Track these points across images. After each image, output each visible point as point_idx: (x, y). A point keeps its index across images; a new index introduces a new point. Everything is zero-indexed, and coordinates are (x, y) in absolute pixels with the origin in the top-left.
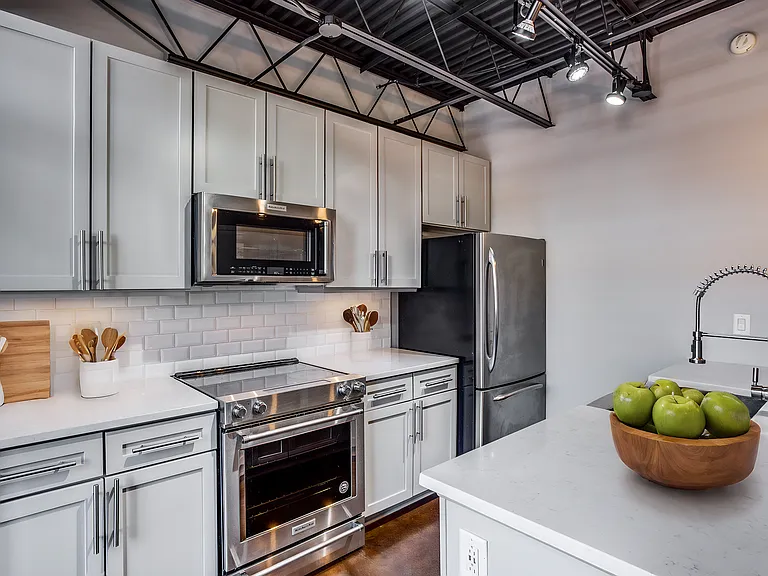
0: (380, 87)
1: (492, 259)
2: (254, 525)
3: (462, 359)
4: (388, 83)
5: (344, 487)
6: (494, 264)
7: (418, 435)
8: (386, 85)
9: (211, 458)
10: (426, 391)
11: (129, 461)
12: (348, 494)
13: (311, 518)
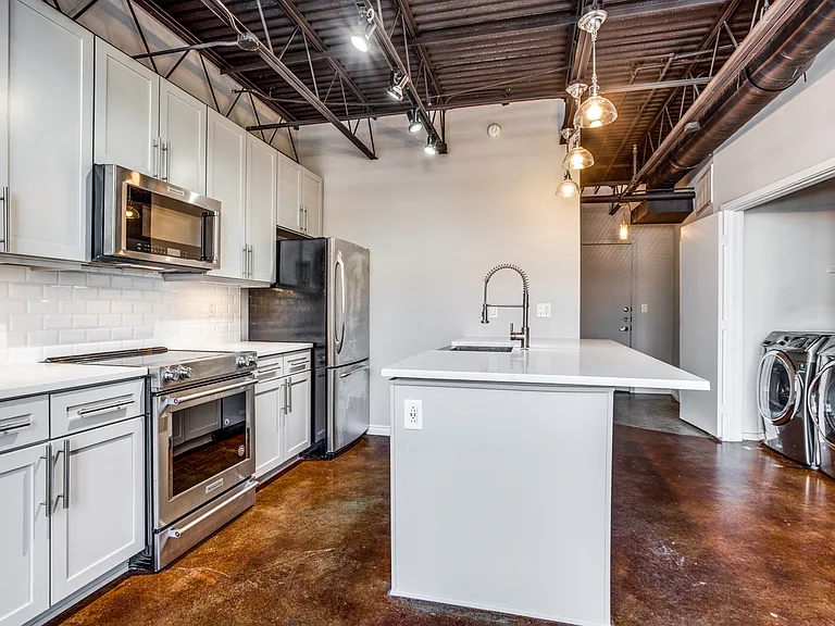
0: (236, 92)
1: (340, 261)
2: (179, 485)
3: (315, 344)
4: (243, 91)
5: (241, 450)
6: (342, 264)
7: (287, 408)
8: (240, 92)
9: (140, 422)
10: (292, 370)
11: (73, 424)
12: (244, 457)
13: (218, 478)
